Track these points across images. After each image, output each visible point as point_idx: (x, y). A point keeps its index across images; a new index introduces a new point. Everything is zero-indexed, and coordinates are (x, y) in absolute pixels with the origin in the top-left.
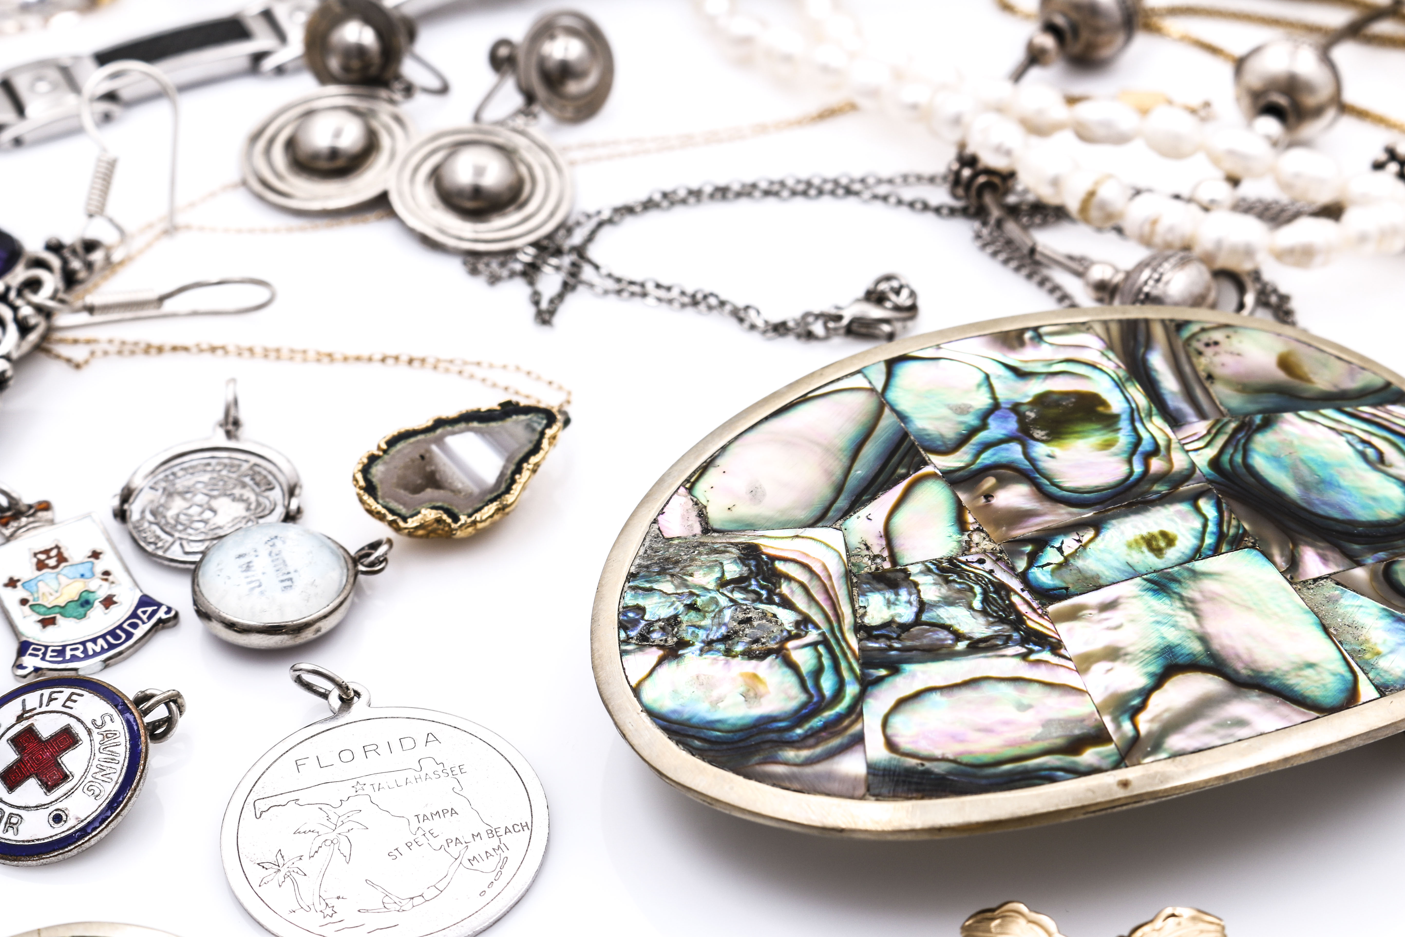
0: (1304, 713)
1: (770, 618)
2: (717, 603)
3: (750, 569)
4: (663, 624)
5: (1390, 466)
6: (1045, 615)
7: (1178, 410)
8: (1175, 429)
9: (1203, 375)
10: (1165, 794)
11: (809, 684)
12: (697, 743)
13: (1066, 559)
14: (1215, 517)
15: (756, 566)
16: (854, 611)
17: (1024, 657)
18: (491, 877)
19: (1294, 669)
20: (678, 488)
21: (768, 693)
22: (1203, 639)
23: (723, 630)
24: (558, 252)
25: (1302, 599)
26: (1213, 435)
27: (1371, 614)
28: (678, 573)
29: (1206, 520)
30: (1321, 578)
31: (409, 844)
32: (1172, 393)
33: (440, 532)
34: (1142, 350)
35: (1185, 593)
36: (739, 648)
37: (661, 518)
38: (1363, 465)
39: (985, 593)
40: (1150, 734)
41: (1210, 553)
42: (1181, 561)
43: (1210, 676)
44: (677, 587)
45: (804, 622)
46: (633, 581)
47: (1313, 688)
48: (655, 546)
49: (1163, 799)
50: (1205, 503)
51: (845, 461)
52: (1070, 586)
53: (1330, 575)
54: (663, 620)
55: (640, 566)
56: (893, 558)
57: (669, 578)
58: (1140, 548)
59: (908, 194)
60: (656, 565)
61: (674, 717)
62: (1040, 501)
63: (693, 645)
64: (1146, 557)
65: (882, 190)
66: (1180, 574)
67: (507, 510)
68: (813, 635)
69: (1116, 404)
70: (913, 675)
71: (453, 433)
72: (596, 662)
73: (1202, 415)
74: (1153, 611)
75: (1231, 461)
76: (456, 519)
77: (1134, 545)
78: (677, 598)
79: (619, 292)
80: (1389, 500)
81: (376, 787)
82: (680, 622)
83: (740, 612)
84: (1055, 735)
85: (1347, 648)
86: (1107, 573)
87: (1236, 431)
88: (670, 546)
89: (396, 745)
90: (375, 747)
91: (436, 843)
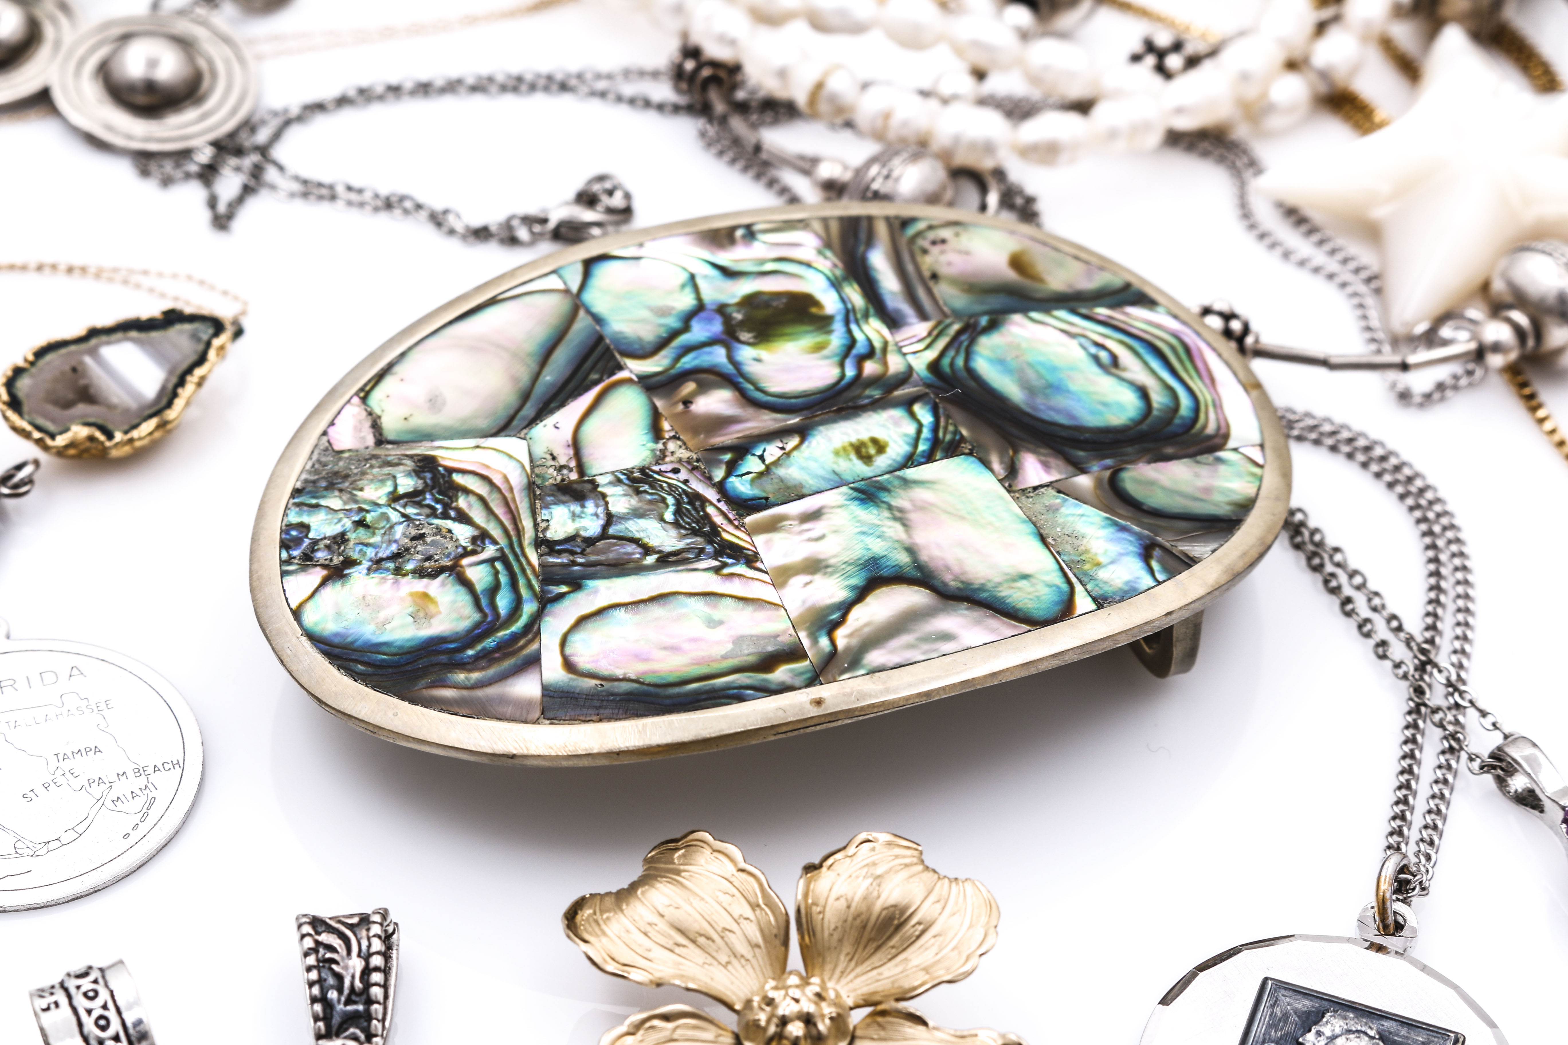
0: (1016, 626)
1: (444, 533)
2: (388, 519)
3: (425, 482)
4: (329, 542)
5: (1124, 369)
6: (742, 526)
7: (898, 311)
8: (893, 330)
9: (927, 274)
10: (863, 713)
11: (484, 602)
12: (361, 667)
13: (768, 468)
14: (930, 423)
15: (432, 479)
16: (536, 525)
17: (717, 570)
18: (137, 819)
19: (1006, 581)
20: (351, 398)
21: (440, 613)
22: (911, 550)
23: (394, 548)
24: (239, 152)
25: (1020, 507)
26: (934, 336)
27: (1092, 523)
28: (348, 487)
29: (920, 426)
30: (1042, 486)
31: (46, 785)
32: (893, 293)
33: (94, 452)
34: (862, 248)
35: (894, 503)
36: (410, 566)
37: (332, 431)
38: (1095, 369)
39: (678, 503)
40: (847, 649)
41: (923, 460)
42: (891, 469)
43: (916, 588)
44: (345, 503)
45: (482, 537)
46: (298, 497)
47: (1026, 601)
48: (324, 459)
49: (861, 718)
50: (921, 408)
51: (534, 367)
52: (771, 495)
53: (1052, 482)
54: (329, 538)
55: (306, 481)
56: (581, 468)
57: (337, 493)
58: (848, 455)
59: (629, 89)
60: (323, 480)
61: (337, 640)
62: (742, 406)
63: (360, 563)
64: (854, 465)
65: (601, 85)
66: (890, 483)
67: (169, 427)
68: (490, 551)
69: (830, 303)
70: (596, 591)
71: (108, 343)
72: (254, 584)
73: (923, 316)
74: (859, 521)
75: (952, 364)
76: (110, 436)
77: (842, 453)
78: (345, 514)
79: (305, 195)
80: (1121, 406)
81: (12, 724)
82: (348, 540)
83: (412, 527)
84: (746, 652)
85: (1065, 558)
86: (811, 482)
87: (959, 333)
88: (340, 459)
89: (35, 680)
90: (11, 682)
91: (77, 783)
